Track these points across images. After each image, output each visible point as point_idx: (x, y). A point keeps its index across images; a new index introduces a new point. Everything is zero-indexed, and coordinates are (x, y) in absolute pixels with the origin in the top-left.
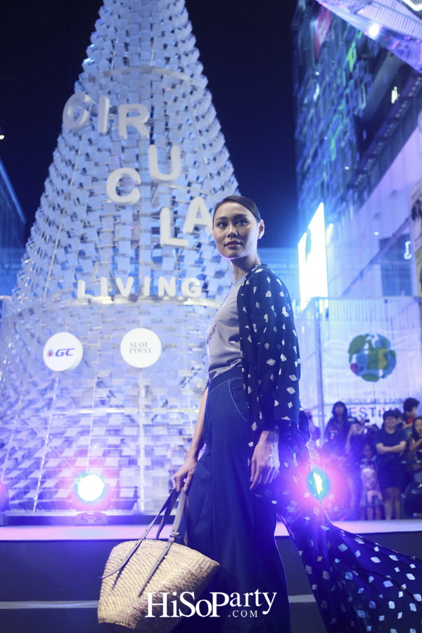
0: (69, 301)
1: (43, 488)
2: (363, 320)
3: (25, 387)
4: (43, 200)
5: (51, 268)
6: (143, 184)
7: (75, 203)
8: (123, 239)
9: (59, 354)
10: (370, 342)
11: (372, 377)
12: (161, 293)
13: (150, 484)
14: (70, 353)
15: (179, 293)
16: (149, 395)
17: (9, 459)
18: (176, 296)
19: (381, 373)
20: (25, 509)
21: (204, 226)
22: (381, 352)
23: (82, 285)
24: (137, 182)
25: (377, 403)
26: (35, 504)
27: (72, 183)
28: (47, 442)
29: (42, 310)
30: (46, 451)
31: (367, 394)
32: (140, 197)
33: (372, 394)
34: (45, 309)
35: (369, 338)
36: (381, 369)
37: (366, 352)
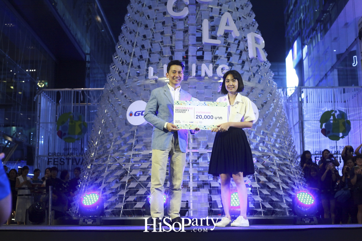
0: (142, 81)
1: (127, 202)
2: (329, 102)
3: (115, 136)
4: (126, 18)
5: (131, 60)
6: (190, 5)
7: (146, 18)
8: (178, 40)
9: (137, 114)
10: (334, 115)
11: (335, 138)
12: (203, 74)
14: (143, 114)
15: (215, 74)
16: (196, 141)
17: (104, 183)
18: (213, 76)
19: (341, 135)
20: (115, 215)
21: (231, 31)
22: (341, 121)
23: (151, 69)
24: (187, 3)
25: (339, 153)
26: (122, 212)
27: (144, 6)
28: (129, 172)
29: (125, 87)
30: (129, 177)
31: (332, 148)
32: (189, 13)
33: (335, 148)
34: (127, 86)
35: (334, 112)
36: (341, 132)
37: (332, 122)
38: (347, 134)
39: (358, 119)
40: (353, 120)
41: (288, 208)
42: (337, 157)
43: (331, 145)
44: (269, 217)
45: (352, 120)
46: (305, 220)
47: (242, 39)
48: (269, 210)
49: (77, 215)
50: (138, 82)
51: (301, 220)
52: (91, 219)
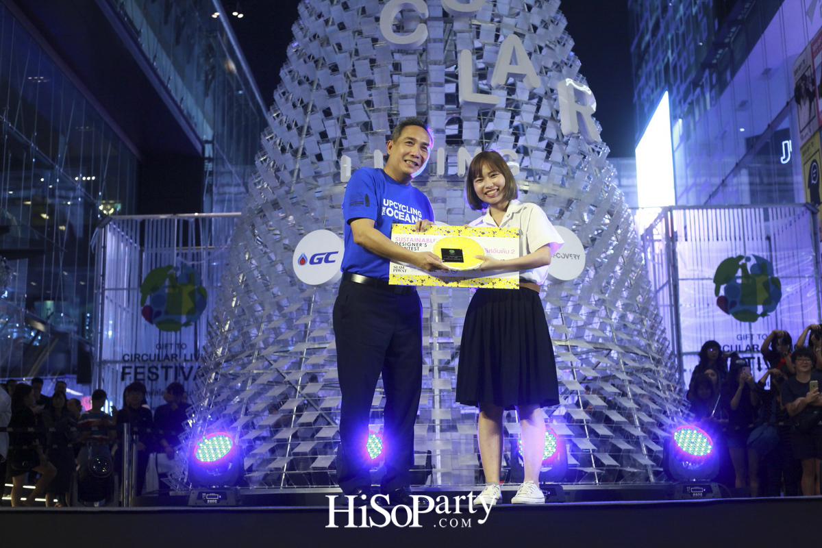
0: (328, 188)
1: (295, 454)
3: (268, 310)
4: (291, 51)
5: (302, 142)
6: (431, 19)
7: (335, 51)
8: (405, 97)
9: (315, 261)
10: (744, 267)
11: (747, 315)
12: (461, 171)
13: (450, 447)
14: (330, 259)
16: (446, 318)
17: (245, 415)
19: (760, 309)
20: (270, 485)
21: (520, 77)
23: (347, 162)
24: (423, 14)
25: (755, 350)
26: (283, 477)
27: (330, 23)
28: (299, 388)
29: (290, 202)
30: (298, 400)
31: (741, 339)
32: (428, 36)
33: (749, 339)
34: (295, 200)
35: (743, 261)
36: (760, 304)
37: (739, 281)
38: (774, 308)
39: (798, 275)
40: (786, 277)
41: (652, 466)
42: (753, 358)
43: (739, 333)
44: (611, 486)
45: (783, 277)
46: (693, 490)
47: (546, 93)
48: (610, 470)
49: (185, 487)
50: (318, 189)
51: (685, 491)
52: (216, 493)
